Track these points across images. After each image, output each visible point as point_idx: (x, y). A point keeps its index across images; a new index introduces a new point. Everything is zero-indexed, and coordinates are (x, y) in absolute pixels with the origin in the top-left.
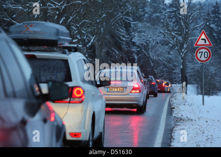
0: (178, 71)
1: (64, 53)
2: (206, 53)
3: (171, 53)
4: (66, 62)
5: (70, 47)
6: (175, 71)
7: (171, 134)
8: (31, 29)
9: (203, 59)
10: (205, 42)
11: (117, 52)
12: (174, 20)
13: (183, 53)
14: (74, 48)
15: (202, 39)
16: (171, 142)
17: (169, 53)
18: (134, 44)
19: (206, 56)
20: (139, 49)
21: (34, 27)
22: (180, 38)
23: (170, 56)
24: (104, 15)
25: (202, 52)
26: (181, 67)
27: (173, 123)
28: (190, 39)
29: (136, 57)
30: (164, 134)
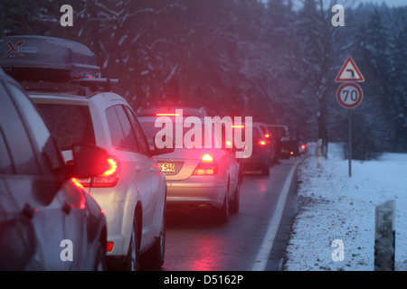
0: (313, 120)
1: (82, 93)
2: (354, 93)
3: (303, 91)
5: (94, 83)
6: (309, 121)
7: (292, 225)
9: (349, 101)
10: (353, 75)
11: (215, 91)
12: (307, 39)
13: (320, 91)
14: (101, 83)
15: (348, 70)
16: (289, 238)
17: (299, 92)
18: (242, 77)
19: (354, 98)
20: (250, 86)
21: (25, 45)
22: (318, 68)
23: (301, 96)
24: (192, 31)
25: (348, 92)
26: (319, 114)
27: (296, 206)
28: (332, 69)
29: (246, 99)
30: (281, 225)
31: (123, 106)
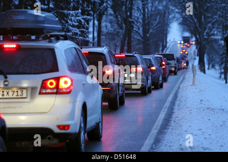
1: (51, 41)
4: (52, 51)
5: (58, 35)
8: (15, 18)
14: (62, 36)
21: (18, 15)
31: (75, 48)
